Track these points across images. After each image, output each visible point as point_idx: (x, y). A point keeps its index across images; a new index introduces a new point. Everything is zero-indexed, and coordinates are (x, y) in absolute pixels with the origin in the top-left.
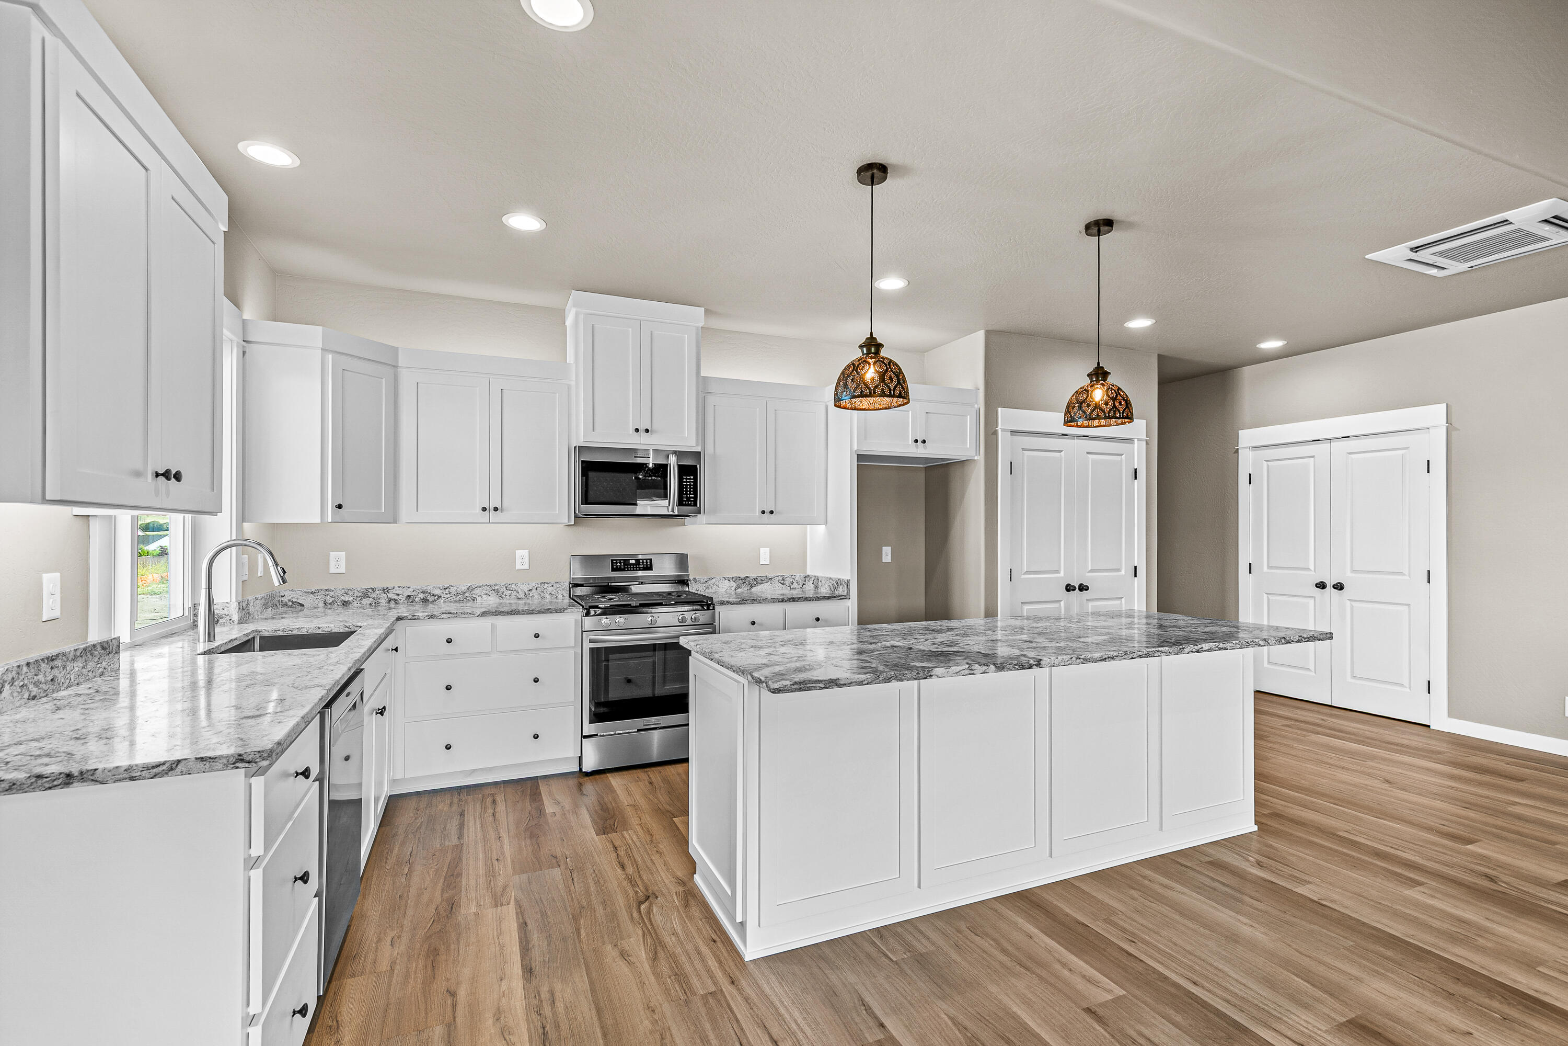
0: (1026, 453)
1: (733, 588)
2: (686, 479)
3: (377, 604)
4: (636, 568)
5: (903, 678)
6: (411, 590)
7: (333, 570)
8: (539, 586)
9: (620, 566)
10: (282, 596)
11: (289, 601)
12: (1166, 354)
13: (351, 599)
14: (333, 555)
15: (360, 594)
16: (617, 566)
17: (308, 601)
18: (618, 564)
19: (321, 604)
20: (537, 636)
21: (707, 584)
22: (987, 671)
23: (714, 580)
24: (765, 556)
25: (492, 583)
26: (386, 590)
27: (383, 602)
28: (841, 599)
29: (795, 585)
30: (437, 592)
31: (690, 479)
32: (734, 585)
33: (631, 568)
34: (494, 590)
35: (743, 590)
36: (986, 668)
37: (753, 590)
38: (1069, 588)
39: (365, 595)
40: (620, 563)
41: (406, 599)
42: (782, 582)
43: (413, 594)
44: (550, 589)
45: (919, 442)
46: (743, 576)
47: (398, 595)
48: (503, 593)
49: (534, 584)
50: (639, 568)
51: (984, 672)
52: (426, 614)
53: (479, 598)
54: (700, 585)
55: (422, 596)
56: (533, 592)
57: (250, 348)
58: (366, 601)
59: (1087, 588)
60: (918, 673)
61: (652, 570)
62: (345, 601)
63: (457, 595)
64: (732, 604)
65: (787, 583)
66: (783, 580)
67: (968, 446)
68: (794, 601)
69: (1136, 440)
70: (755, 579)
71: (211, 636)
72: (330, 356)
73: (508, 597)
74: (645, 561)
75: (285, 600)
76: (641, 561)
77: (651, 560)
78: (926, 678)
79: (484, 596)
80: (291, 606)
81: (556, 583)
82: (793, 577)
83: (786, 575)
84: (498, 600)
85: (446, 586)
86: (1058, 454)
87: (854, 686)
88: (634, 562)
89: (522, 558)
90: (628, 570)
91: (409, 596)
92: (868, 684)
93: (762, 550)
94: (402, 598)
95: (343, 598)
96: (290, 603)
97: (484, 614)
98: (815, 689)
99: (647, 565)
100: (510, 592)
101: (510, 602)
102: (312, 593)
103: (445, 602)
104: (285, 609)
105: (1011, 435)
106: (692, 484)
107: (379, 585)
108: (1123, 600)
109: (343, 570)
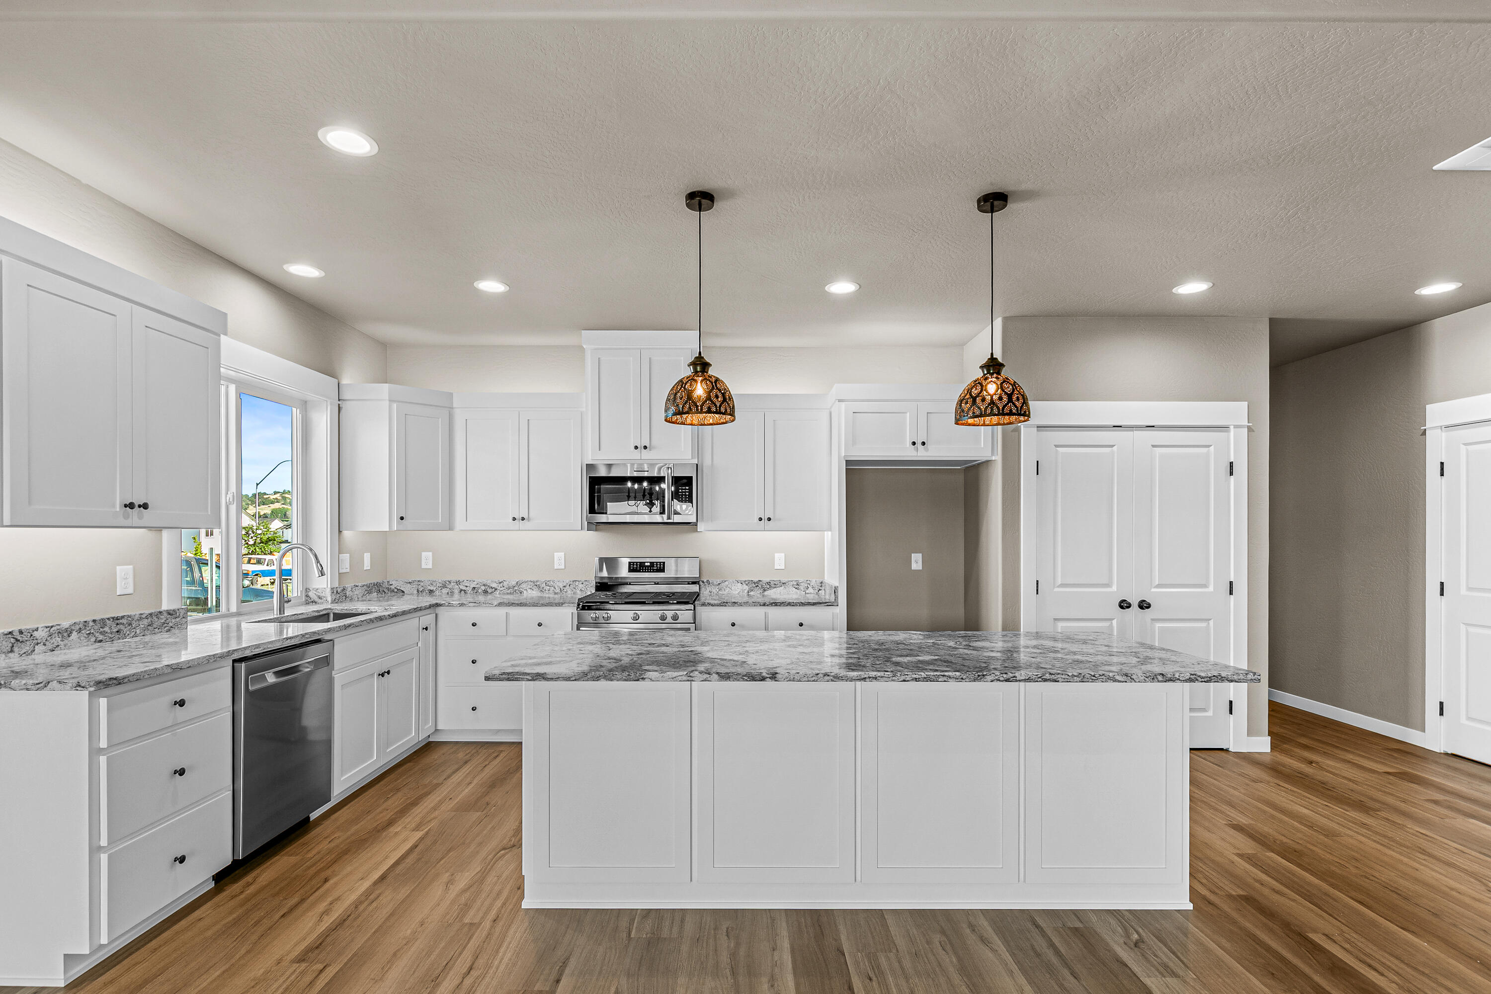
0: (1060, 449)
1: (746, 591)
2: (682, 489)
3: (452, 593)
4: (651, 569)
5: (613, 678)
6: (475, 583)
7: (424, 566)
8: (572, 583)
9: (636, 568)
10: (391, 585)
11: (395, 588)
12: (1277, 316)
13: (434, 589)
14: (424, 554)
15: (441, 585)
16: (633, 568)
17: (406, 588)
18: (635, 566)
19: (416, 592)
20: (540, 625)
21: (720, 586)
22: (709, 679)
23: (727, 583)
24: (779, 561)
25: (535, 580)
26: (458, 583)
27: (456, 591)
28: (827, 606)
29: (810, 590)
30: (494, 585)
31: (685, 489)
32: (746, 588)
33: (645, 569)
34: (536, 585)
35: (756, 594)
36: (708, 676)
37: (766, 593)
38: (1124, 605)
39: (444, 586)
40: (637, 565)
41: (472, 590)
42: (797, 587)
43: (477, 586)
44: (581, 586)
45: (919, 445)
46: (756, 580)
47: (467, 587)
48: (543, 588)
49: (567, 582)
50: (653, 569)
51: (705, 680)
52: (458, 602)
53: (525, 592)
54: (713, 586)
55: (483, 588)
56: (566, 588)
57: (344, 405)
58: (445, 591)
59: (1149, 606)
60: (629, 675)
61: (664, 572)
62: (430, 590)
63: (509, 588)
64: (712, 605)
65: (802, 588)
66: (798, 585)
67: (982, 446)
68: (776, 605)
69: (1232, 427)
70: (769, 583)
71: (281, 610)
72: (395, 405)
73: (547, 592)
74: (658, 564)
75: (392, 587)
76: (655, 564)
77: (664, 563)
78: (638, 680)
79: (529, 590)
80: (396, 592)
81: (585, 581)
82: (808, 582)
83: (801, 580)
84: (539, 594)
85: (500, 581)
86: (1108, 450)
87: (561, 681)
88: (649, 564)
89: (559, 561)
90: (643, 572)
91: (474, 588)
92: (575, 680)
93: (777, 555)
94: (469, 590)
95: (429, 588)
96: (396, 590)
97: (500, 604)
98: (522, 680)
99: (660, 567)
100: (549, 587)
101: (549, 595)
102: (409, 583)
103: (499, 594)
104: (393, 594)
105: (1038, 431)
106: (687, 494)
107: (454, 579)
108: (1211, 622)
109: (430, 566)
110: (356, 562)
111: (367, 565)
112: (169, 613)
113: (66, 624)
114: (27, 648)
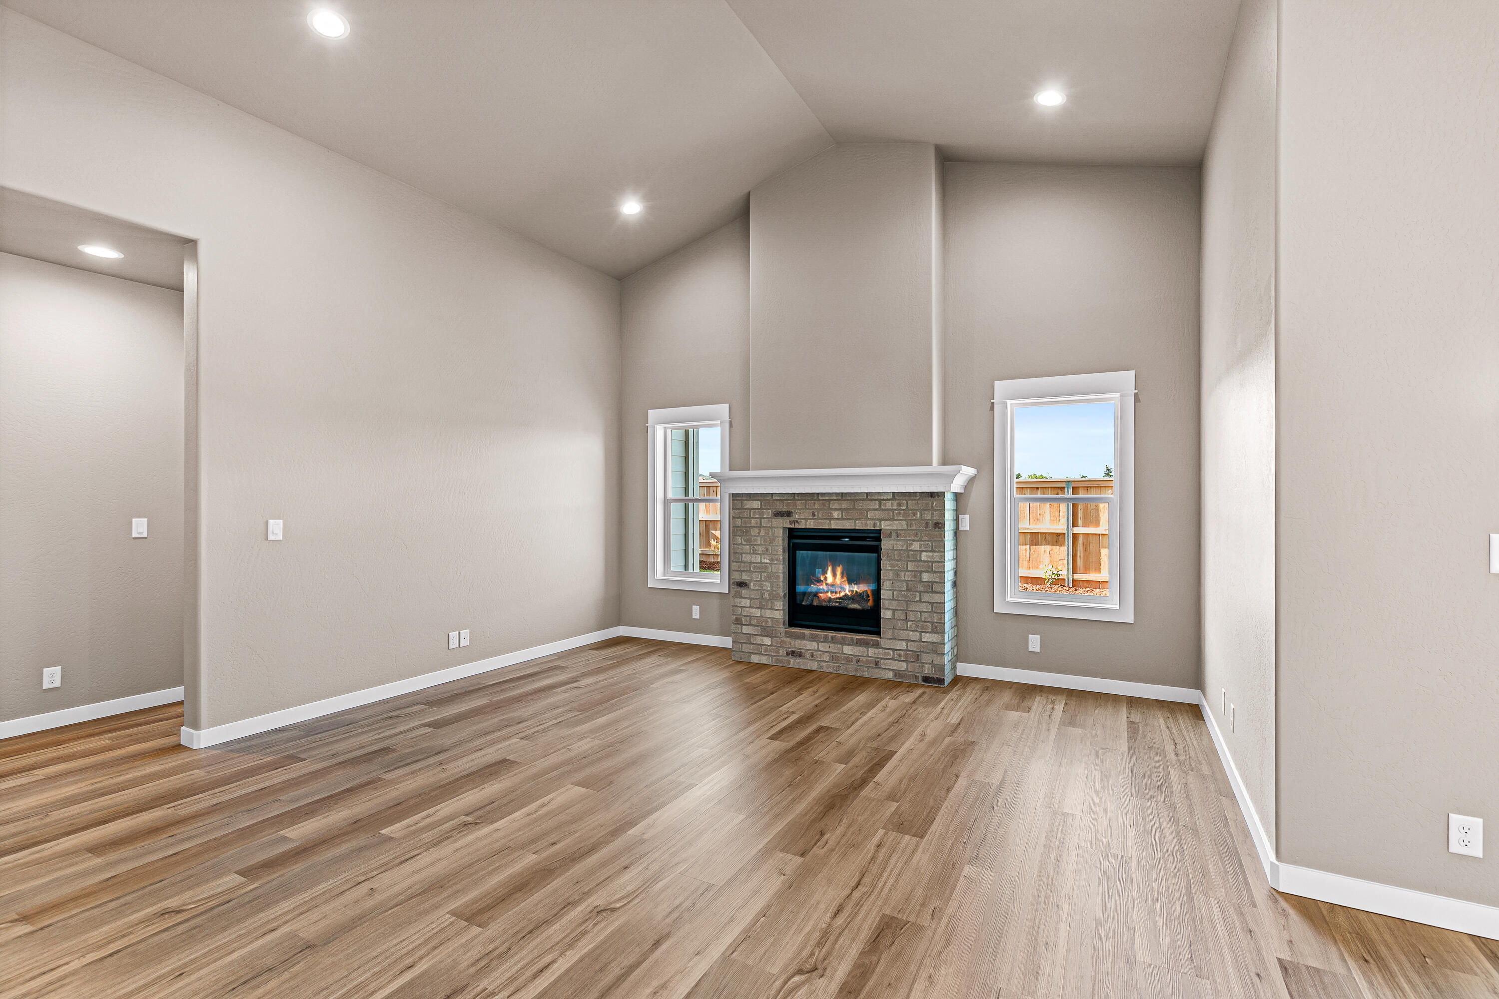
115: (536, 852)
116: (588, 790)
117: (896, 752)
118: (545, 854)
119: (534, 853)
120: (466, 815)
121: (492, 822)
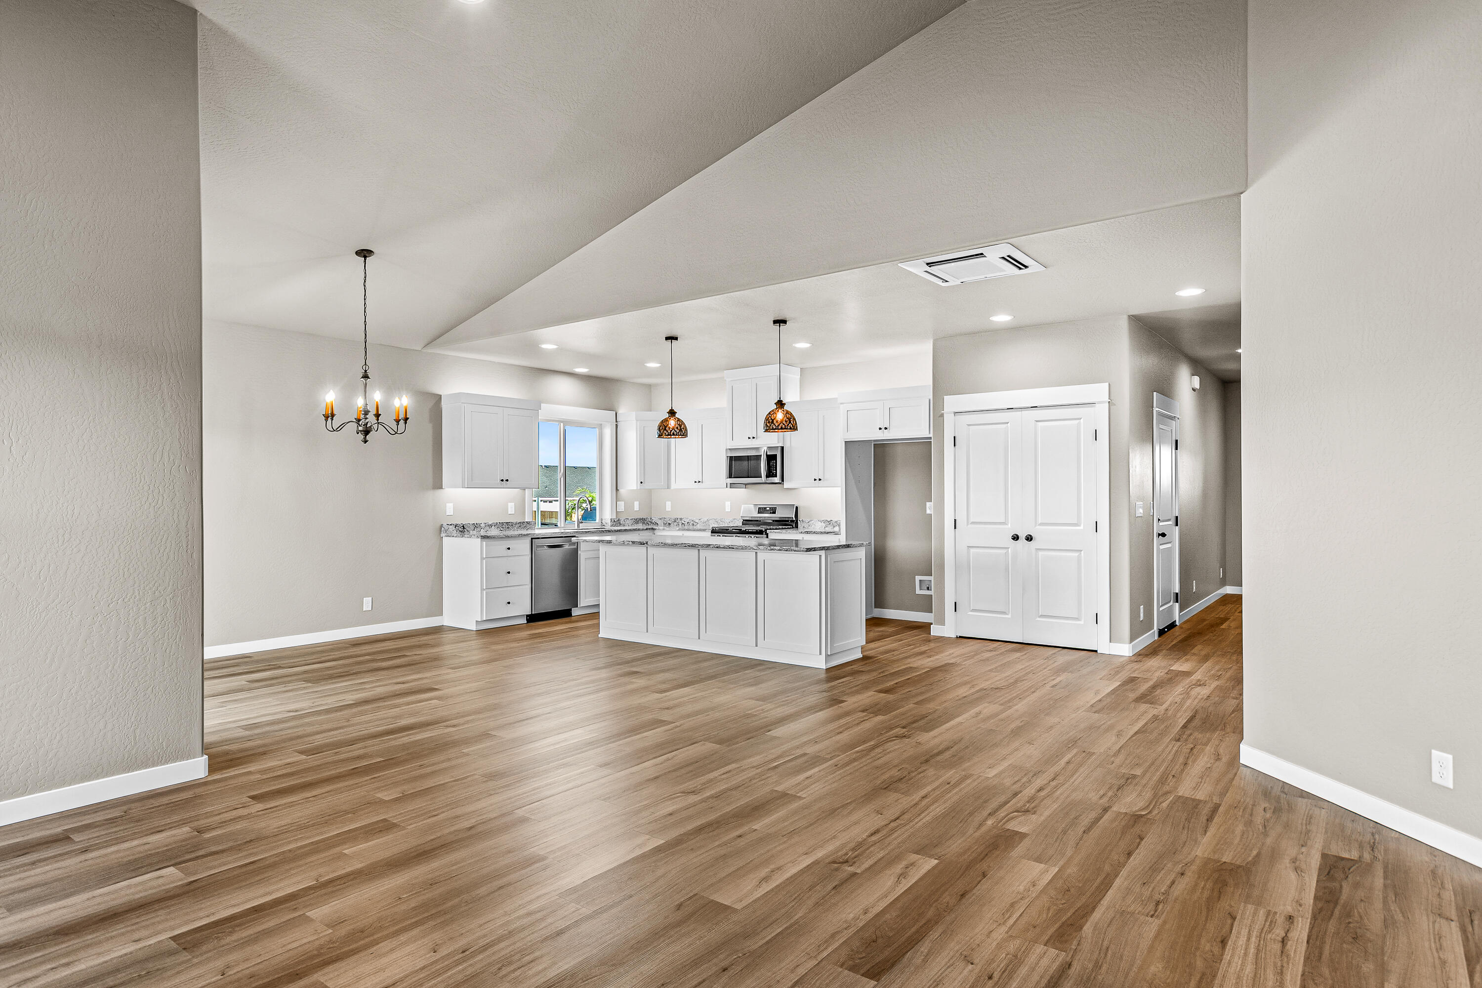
0: (971, 427)
2: (772, 462)
4: (769, 512)
7: (667, 510)
13: (671, 522)
16: (761, 511)
17: (659, 522)
23: (811, 520)
25: (715, 518)
26: (681, 519)
27: (680, 524)
30: (697, 521)
31: (774, 462)
32: (824, 525)
33: (767, 512)
34: (716, 522)
38: (1016, 538)
39: (675, 521)
40: (763, 509)
41: (687, 523)
43: (689, 521)
45: (883, 429)
46: (829, 520)
47: (685, 521)
49: (731, 520)
50: (771, 512)
55: (692, 522)
57: (618, 424)
58: (675, 524)
59: (1032, 539)
61: (776, 514)
67: (923, 428)
69: (1097, 403)
72: (639, 422)
74: (773, 509)
77: (776, 508)
84: (718, 527)
85: (700, 518)
86: (1004, 426)
88: (768, 509)
89: (728, 507)
99: (774, 511)
102: (660, 519)
103: (699, 526)
105: (954, 415)
106: (775, 465)
107: (679, 517)
108: (1082, 552)
109: (670, 510)
110: (630, 506)
111: (636, 508)
112: (527, 522)
113: (490, 523)
114: (479, 530)
115: (754, 831)
116: (711, 898)
117: (170, 938)
118: (745, 829)
119: (756, 830)
120: (854, 874)
121: (816, 863)
